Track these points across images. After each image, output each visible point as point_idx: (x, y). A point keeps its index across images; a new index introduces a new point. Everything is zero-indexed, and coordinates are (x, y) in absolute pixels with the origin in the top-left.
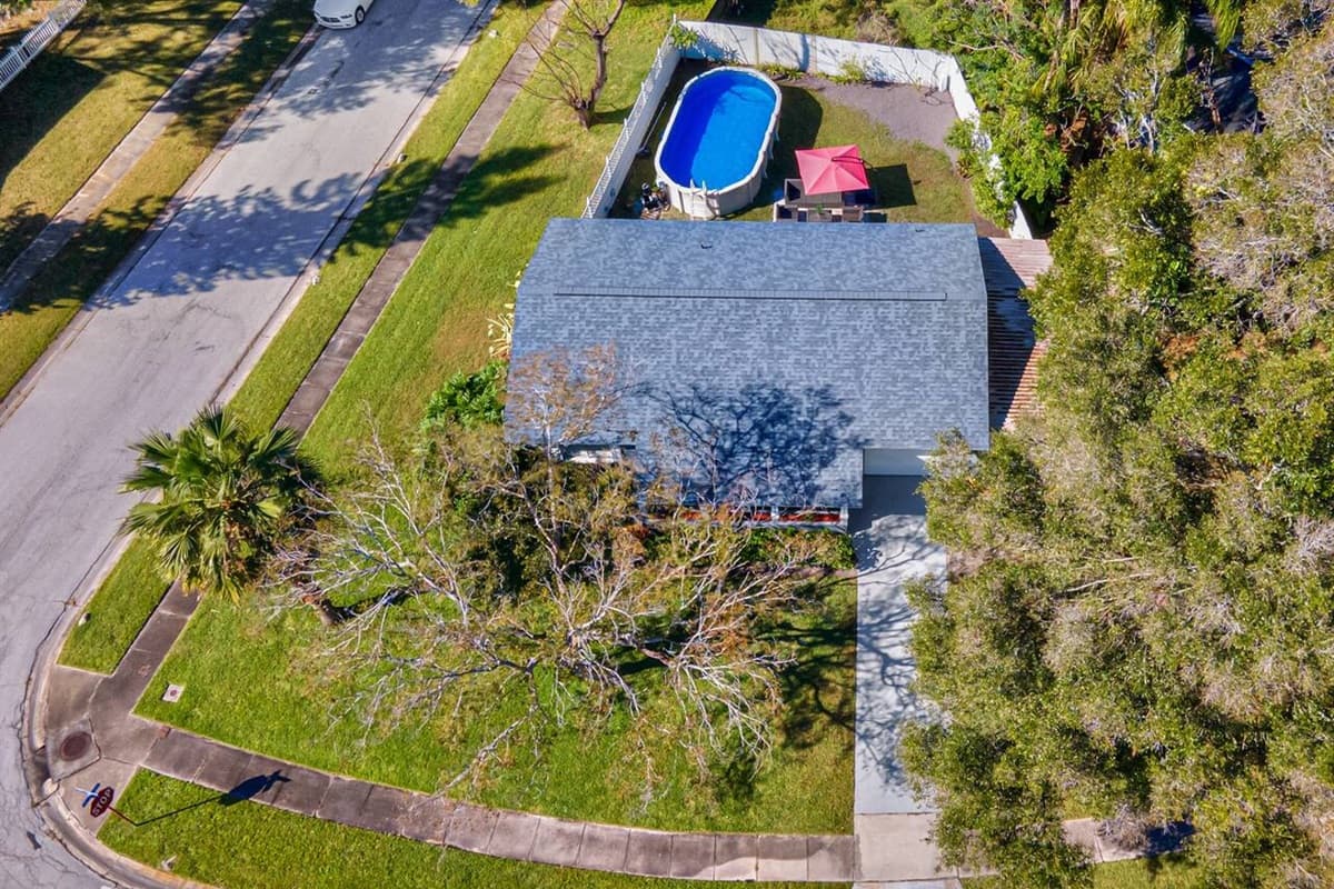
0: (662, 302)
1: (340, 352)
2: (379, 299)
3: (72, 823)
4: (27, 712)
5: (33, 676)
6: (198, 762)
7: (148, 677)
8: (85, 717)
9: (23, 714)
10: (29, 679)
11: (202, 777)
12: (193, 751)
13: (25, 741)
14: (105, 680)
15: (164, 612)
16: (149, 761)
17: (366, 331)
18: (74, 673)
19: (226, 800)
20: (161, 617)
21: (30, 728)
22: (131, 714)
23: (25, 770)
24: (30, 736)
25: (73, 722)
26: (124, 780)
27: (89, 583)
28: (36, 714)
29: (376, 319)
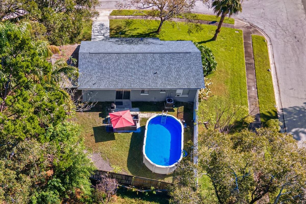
3: (240, 21)
5: (267, 35)
7: (244, 34)
13: (259, 29)
14: (252, 34)
15: (250, 42)
16: (234, 25)
17: (249, 92)
22: (242, 30)
26: (236, 24)
27: (271, 47)
28: (260, 31)
29: (248, 95)
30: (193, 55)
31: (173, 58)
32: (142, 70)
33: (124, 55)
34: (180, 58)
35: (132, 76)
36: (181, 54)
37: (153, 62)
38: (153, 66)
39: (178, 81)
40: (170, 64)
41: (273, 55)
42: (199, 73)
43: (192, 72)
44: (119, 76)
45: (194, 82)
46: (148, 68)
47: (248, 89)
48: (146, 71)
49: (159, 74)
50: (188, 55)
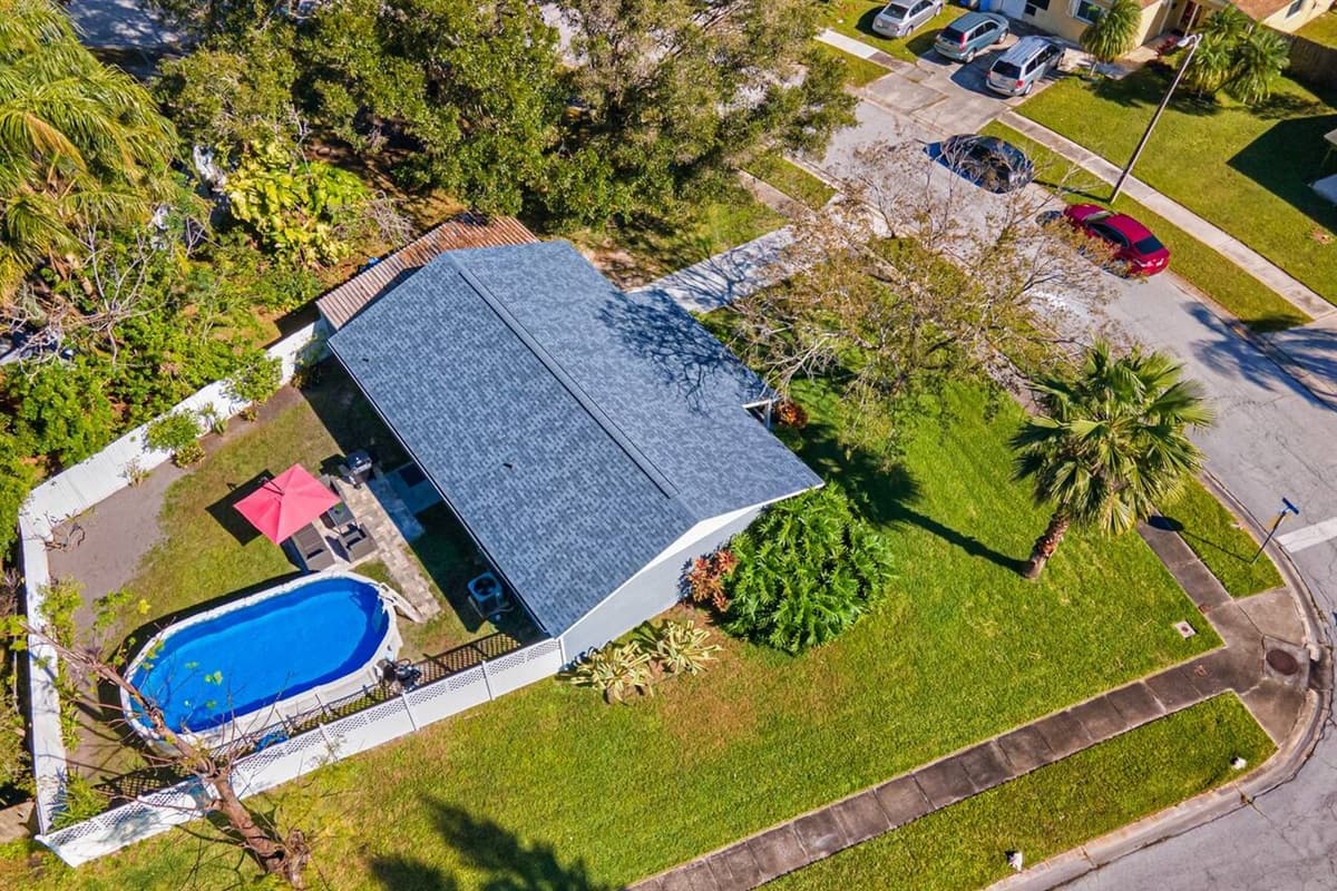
0: (617, 423)
1: (830, 830)
2: (736, 859)
3: (1302, 610)
4: (1318, 729)
5: (1304, 757)
6: (1188, 568)
7: (1200, 661)
8: (1266, 678)
9: (1322, 730)
10: (1309, 757)
11: (1190, 558)
12: (1188, 578)
13: (1326, 706)
14: (1239, 690)
15: (1163, 707)
16: (1227, 599)
17: (784, 830)
18: (1265, 724)
19: (1178, 527)
20: (1167, 705)
21: (1319, 715)
22: (1226, 645)
23: (1332, 681)
24: (1321, 708)
25: (1279, 683)
26: (1251, 602)
27: (1221, 806)
28: (1310, 720)
29: (764, 835)
30: (666, 508)
31: (608, 467)
32: (496, 426)
33: (517, 345)
34: (623, 483)
35: (455, 419)
36: (640, 477)
37: (549, 428)
38: (534, 442)
39: (524, 546)
40: (575, 476)
41: (1167, 838)
42: (605, 580)
43: (592, 555)
44: (433, 393)
45: (554, 592)
46: (514, 434)
47: (805, 823)
48: (500, 437)
49: (514, 477)
50: (654, 497)
